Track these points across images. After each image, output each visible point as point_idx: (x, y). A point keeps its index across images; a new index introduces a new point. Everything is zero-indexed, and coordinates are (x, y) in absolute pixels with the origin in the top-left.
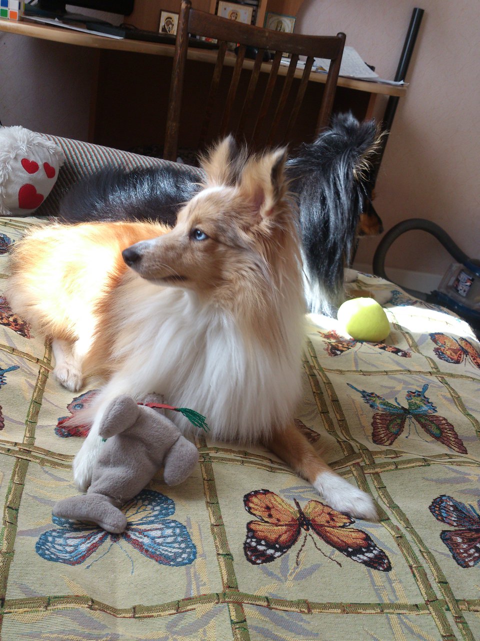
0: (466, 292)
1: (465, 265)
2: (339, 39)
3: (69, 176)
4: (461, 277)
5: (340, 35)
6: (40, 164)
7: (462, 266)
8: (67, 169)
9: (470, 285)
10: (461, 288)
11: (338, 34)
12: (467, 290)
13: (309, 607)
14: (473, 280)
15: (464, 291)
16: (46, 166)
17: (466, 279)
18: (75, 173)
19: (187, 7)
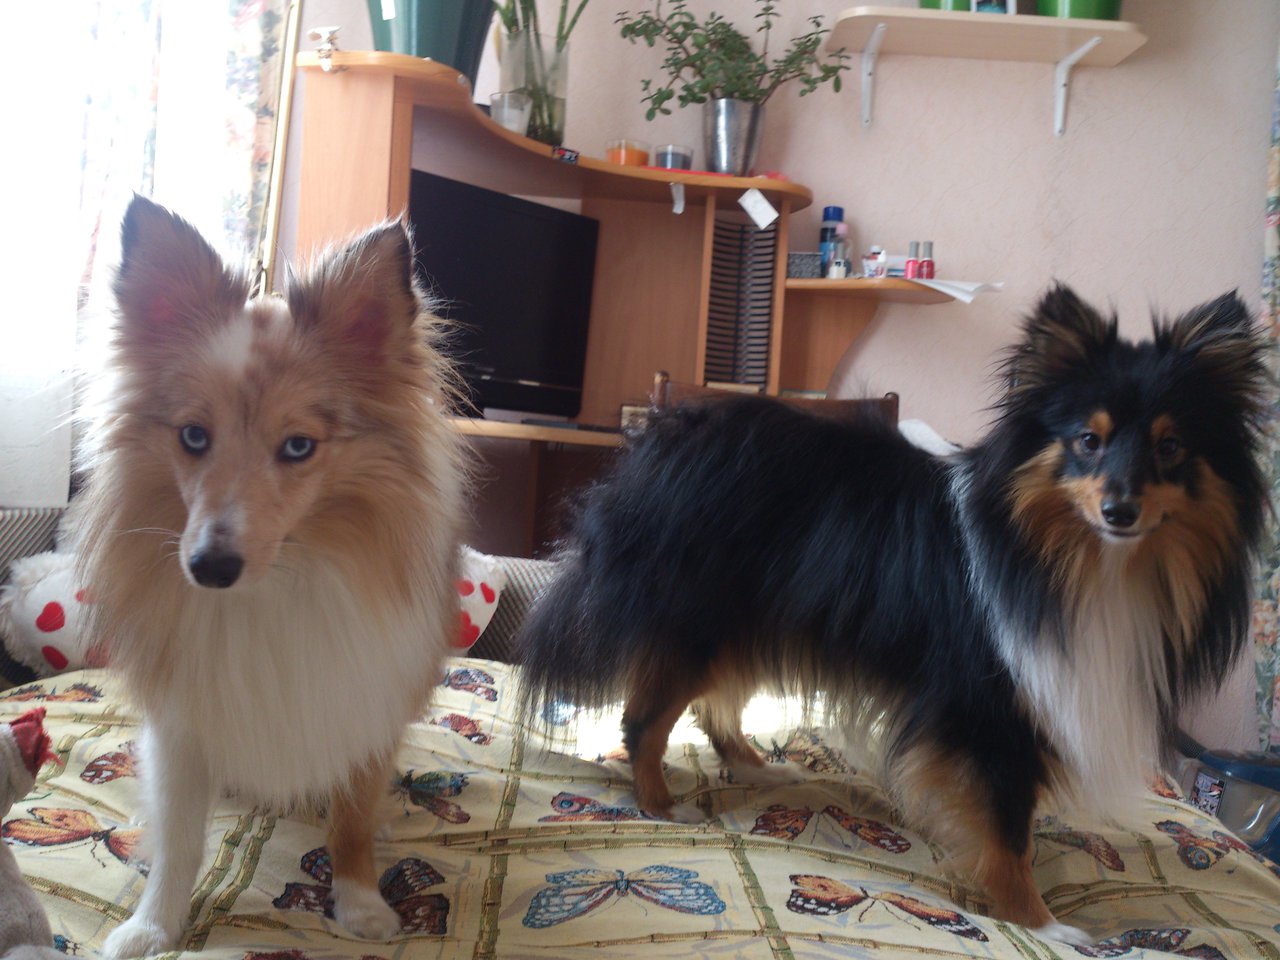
0: (1215, 809)
1: (1201, 759)
2: (889, 402)
3: (512, 604)
4: (1200, 782)
5: (890, 396)
6: (477, 584)
7: (1196, 762)
8: (510, 595)
9: (1220, 795)
10: (1205, 803)
11: (887, 395)
12: (1215, 804)
13: (876, 945)
14: (1221, 784)
15: (1212, 808)
16: (484, 587)
17: (1210, 784)
18: (520, 599)
19: (662, 381)
